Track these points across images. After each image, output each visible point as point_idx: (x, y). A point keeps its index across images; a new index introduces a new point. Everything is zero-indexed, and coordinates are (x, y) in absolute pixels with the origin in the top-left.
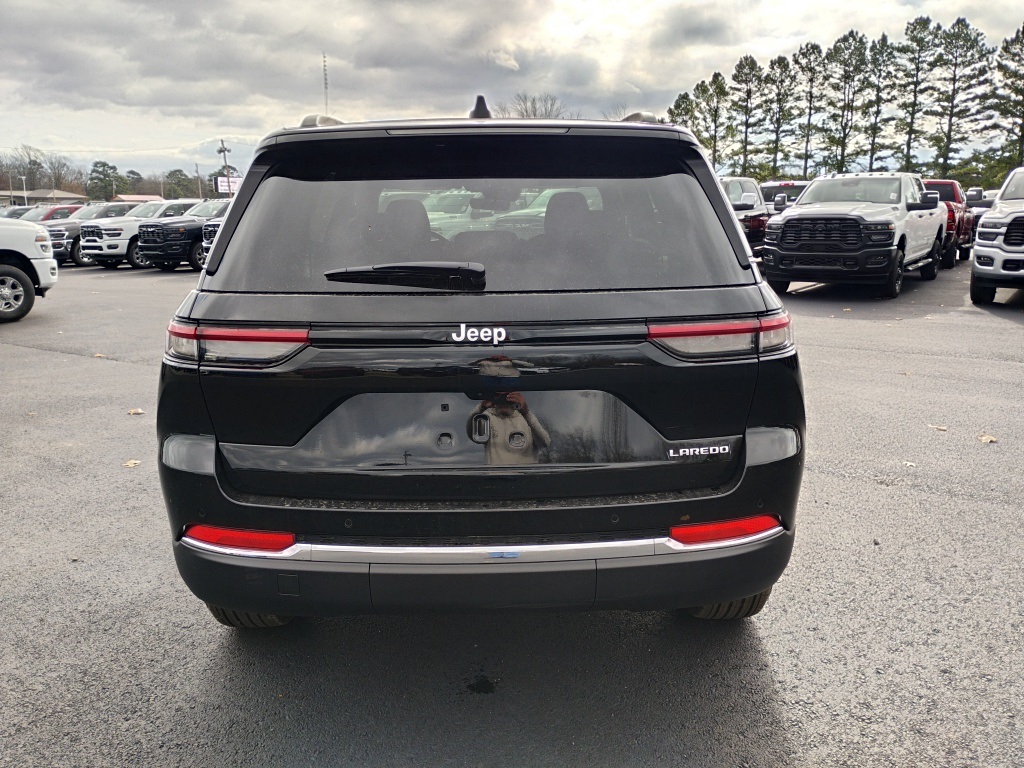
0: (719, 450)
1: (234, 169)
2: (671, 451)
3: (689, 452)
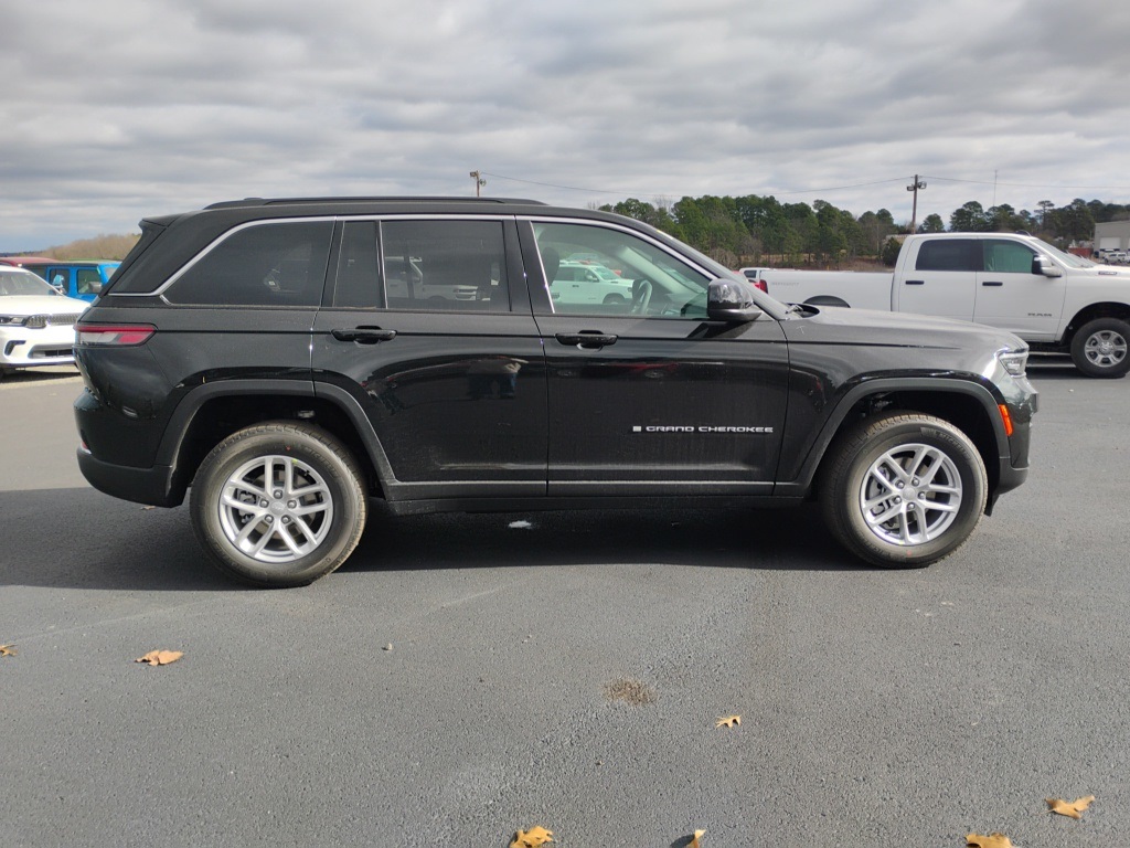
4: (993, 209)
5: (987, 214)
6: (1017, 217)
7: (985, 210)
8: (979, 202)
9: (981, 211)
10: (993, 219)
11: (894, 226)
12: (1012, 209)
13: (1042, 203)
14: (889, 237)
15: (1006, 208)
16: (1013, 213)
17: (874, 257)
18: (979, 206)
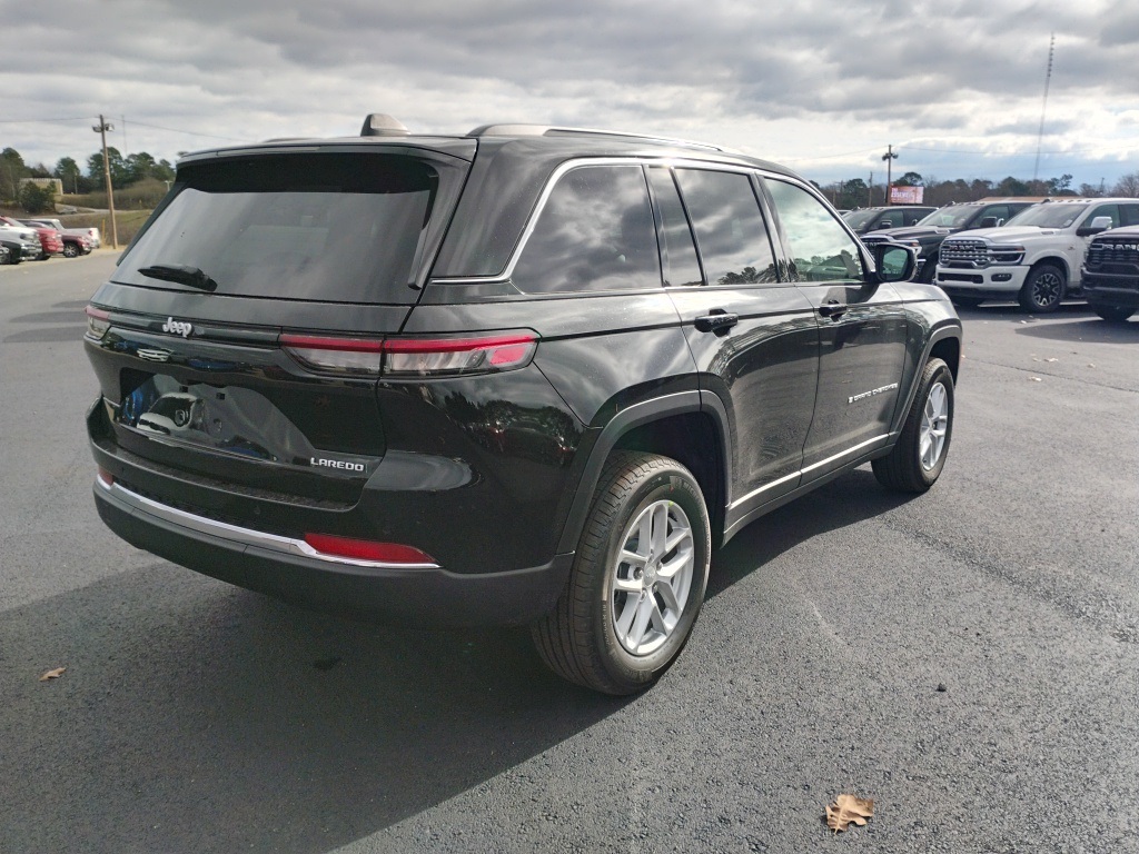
0: (354, 467)
1: (918, 177)
2: (313, 459)
3: (327, 463)
4: (133, 156)
5: (127, 161)
6: (159, 167)
7: (124, 156)
8: (116, 147)
9: (120, 158)
10: (133, 167)
11: (28, 169)
12: (152, 158)
13: (181, 154)
14: (26, 180)
15: (145, 157)
16: (153, 163)
17: (10, 203)
18: (117, 152)
